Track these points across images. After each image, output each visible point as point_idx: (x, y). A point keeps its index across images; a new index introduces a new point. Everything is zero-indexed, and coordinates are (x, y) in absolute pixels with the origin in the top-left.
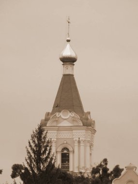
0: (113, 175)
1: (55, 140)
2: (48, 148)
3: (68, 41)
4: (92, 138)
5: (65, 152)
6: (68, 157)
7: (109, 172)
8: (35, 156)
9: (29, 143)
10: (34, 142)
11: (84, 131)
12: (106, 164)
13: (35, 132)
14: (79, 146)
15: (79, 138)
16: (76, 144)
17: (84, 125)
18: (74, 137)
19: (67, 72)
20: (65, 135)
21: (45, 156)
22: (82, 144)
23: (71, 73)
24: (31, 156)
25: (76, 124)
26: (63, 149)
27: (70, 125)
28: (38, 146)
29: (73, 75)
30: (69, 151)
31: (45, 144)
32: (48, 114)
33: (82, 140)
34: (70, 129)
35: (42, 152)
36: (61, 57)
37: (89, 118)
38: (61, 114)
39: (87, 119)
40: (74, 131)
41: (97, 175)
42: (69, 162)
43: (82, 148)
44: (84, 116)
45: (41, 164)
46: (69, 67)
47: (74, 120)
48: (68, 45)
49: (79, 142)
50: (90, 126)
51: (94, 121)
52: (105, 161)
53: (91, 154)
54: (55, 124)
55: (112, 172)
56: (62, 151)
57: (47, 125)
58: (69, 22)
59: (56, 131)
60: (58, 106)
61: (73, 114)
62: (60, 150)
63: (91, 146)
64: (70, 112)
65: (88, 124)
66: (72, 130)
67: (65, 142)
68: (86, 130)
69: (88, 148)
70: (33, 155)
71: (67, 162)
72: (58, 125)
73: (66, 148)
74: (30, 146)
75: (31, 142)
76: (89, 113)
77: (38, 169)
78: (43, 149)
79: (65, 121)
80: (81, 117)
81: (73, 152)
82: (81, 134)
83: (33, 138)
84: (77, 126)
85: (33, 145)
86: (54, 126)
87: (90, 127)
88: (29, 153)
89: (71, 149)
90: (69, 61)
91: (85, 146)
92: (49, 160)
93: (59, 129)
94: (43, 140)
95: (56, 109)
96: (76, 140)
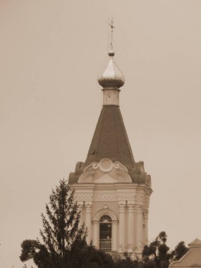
0: (174, 257)
1: (91, 203)
2: (75, 216)
3: (111, 55)
4: (146, 202)
5: (106, 221)
6: (110, 229)
7: (169, 252)
8: (55, 228)
9: (47, 208)
10: (54, 206)
11: (134, 191)
12: (165, 240)
13: (55, 191)
14: (126, 213)
15: (127, 202)
16: (122, 210)
17: (133, 182)
18: (119, 199)
19: (110, 102)
20: (105, 196)
21: (70, 228)
22: (130, 210)
23: (115, 103)
24: (50, 227)
25: (121, 180)
27: (114, 181)
28: (61, 212)
29: (118, 106)
30: (111, 221)
31: (71, 210)
32: (80, 165)
33: (131, 204)
34: (113, 187)
35: (66, 222)
36: (100, 78)
37: (142, 171)
38: (99, 165)
39: (139, 173)
40: (119, 191)
41: (151, 257)
42: (110, 237)
43: (131, 216)
44: (134, 169)
45: (65, 240)
46: (112, 93)
47: (119, 173)
48: (111, 62)
49: (126, 207)
50: (144, 183)
51: (149, 176)
52: (163, 235)
53: (144, 225)
54: (90, 180)
55: (173, 253)
56: (101, 221)
57: (79, 182)
58: (112, 27)
60: (96, 153)
61: (118, 165)
62: (98, 219)
63: (145, 213)
64: (114, 162)
65: (140, 180)
66: (116, 189)
67: (106, 207)
68: (137, 189)
69: (140, 216)
70: (52, 226)
71: (108, 237)
72: (95, 182)
73: (107, 216)
74: (49, 213)
75: (50, 206)
76: (142, 163)
78: (68, 218)
79: (106, 175)
80: (129, 170)
81: (118, 222)
82: (129, 195)
83: (52, 201)
84: (124, 183)
85: (53, 211)
86: (89, 183)
87: (143, 185)
88: (46, 222)
89: (114, 218)
90: (112, 85)
91: (135, 213)
92: (76, 233)
93: (96, 187)
94: (68, 204)
95: (92, 156)
96: (122, 204)
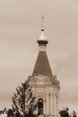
1: (34, 93)
3: (43, 30)
4: (58, 92)
5: (41, 101)
11: (53, 88)
15: (50, 93)
17: (52, 84)
18: (46, 92)
19: (42, 51)
20: (40, 90)
22: (51, 96)
23: (44, 51)
25: (47, 83)
26: (39, 100)
27: (44, 84)
29: (46, 52)
30: (43, 101)
32: (30, 77)
33: (51, 94)
36: (38, 40)
37: (56, 80)
38: (38, 77)
40: (46, 88)
42: (43, 108)
43: (51, 99)
44: (53, 78)
46: (43, 47)
47: (46, 81)
48: (43, 33)
49: (49, 95)
50: (57, 85)
53: (57, 103)
54: (34, 83)
57: (29, 84)
58: (43, 18)
59: (35, 88)
60: (36, 72)
61: (46, 77)
62: (38, 100)
63: (57, 97)
64: (44, 76)
65: (55, 84)
66: (45, 87)
67: (41, 95)
68: (54, 87)
69: (55, 99)
72: (37, 84)
76: (56, 76)
79: (41, 81)
80: (51, 79)
81: (46, 101)
82: (51, 90)
84: (48, 85)
90: (43, 43)
91: (53, 98)
93: (36, 86)
95: (35, 73)
96: (47, 94)
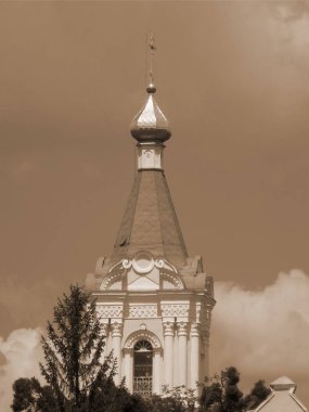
2: (96, 342)
5: (143, 350)
6: (150, 361)
8: (64, 361)
10: (62, 326)
11: (187, 302)
12: (236, 380)
13: (64, 303)
15: (176, 319)
16: (169, 332)
17: (186, 289)
18: (163, 315)
19: (149, 164)
20: (142, 311)
21: (89, 360)
22: (182, 332)
23: (156, 166)
25: (167, 286)
27: (154, 287)
28: (73, 336)
29: (162, 171)
30: (151, 348)
31: (89, 333)
32: (103, 262)
33: (182, 323)
34: (154, 296)
35: (82, 350)
38: (133, 262)
39: (194, 274)
40: (162, 302)
42: (151, 374)
44: (187, 268)
45: (80, 378)
46: (153, 151)
47: (163, 276)
49: (175, 327)
54: (118, 286)
56: (136, 348)
57: (101, 288)
59: (121, 303)
61: (162, 264)
62: (132, 347)
63: (204, 336)
64: (155, 257)
66: (159, 300)
67: (143, 328)
68: (191, 300)
70: (59, 357)
71: (147, 374)
72: (126, 289)
73: (146, 342)
75: (55, 326)
76: (199, 260)
77: (71, 390)
78: (84, 344)
79: (144, 278)
81: (162, 351)
82: (180, 308)
83: (59, 318)
84: (170, 291)
85: (59, 333)
86: (117, 291)
87: (202, 294)
88: (51, 353)
89: (155, 345)
90: (152, 138)
91: (188, 337)
92: (97, 369)
93: (128, 298)
94: (83, 322)
95: (120, 249)
96: (168, 323)
